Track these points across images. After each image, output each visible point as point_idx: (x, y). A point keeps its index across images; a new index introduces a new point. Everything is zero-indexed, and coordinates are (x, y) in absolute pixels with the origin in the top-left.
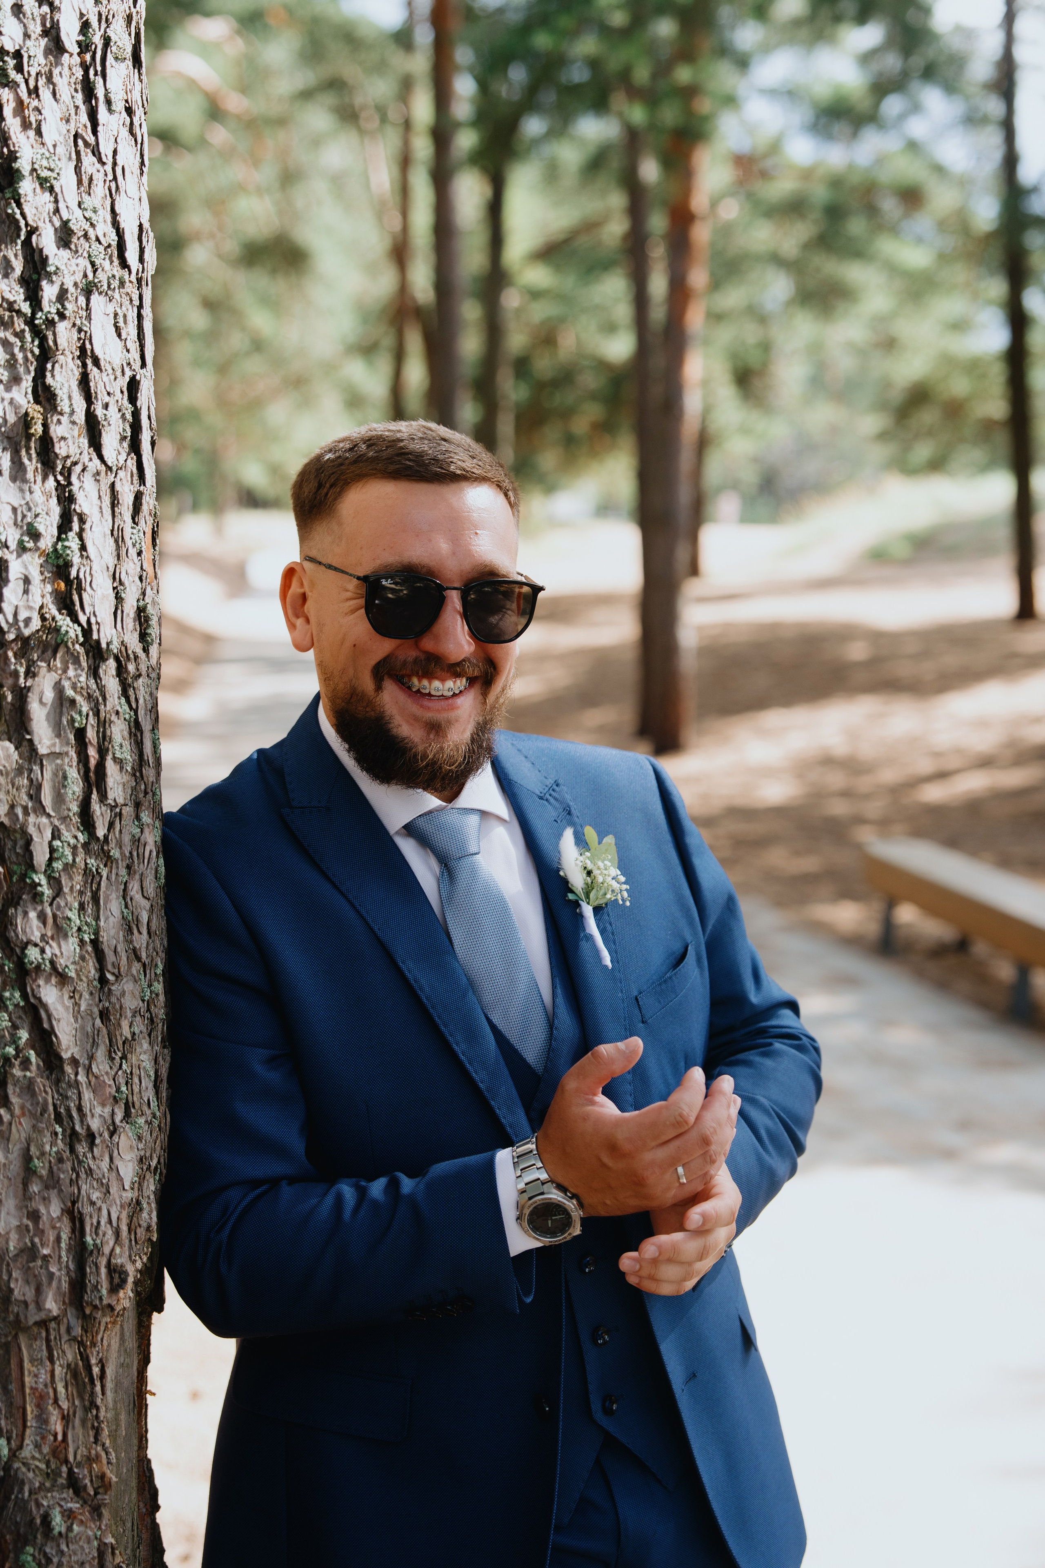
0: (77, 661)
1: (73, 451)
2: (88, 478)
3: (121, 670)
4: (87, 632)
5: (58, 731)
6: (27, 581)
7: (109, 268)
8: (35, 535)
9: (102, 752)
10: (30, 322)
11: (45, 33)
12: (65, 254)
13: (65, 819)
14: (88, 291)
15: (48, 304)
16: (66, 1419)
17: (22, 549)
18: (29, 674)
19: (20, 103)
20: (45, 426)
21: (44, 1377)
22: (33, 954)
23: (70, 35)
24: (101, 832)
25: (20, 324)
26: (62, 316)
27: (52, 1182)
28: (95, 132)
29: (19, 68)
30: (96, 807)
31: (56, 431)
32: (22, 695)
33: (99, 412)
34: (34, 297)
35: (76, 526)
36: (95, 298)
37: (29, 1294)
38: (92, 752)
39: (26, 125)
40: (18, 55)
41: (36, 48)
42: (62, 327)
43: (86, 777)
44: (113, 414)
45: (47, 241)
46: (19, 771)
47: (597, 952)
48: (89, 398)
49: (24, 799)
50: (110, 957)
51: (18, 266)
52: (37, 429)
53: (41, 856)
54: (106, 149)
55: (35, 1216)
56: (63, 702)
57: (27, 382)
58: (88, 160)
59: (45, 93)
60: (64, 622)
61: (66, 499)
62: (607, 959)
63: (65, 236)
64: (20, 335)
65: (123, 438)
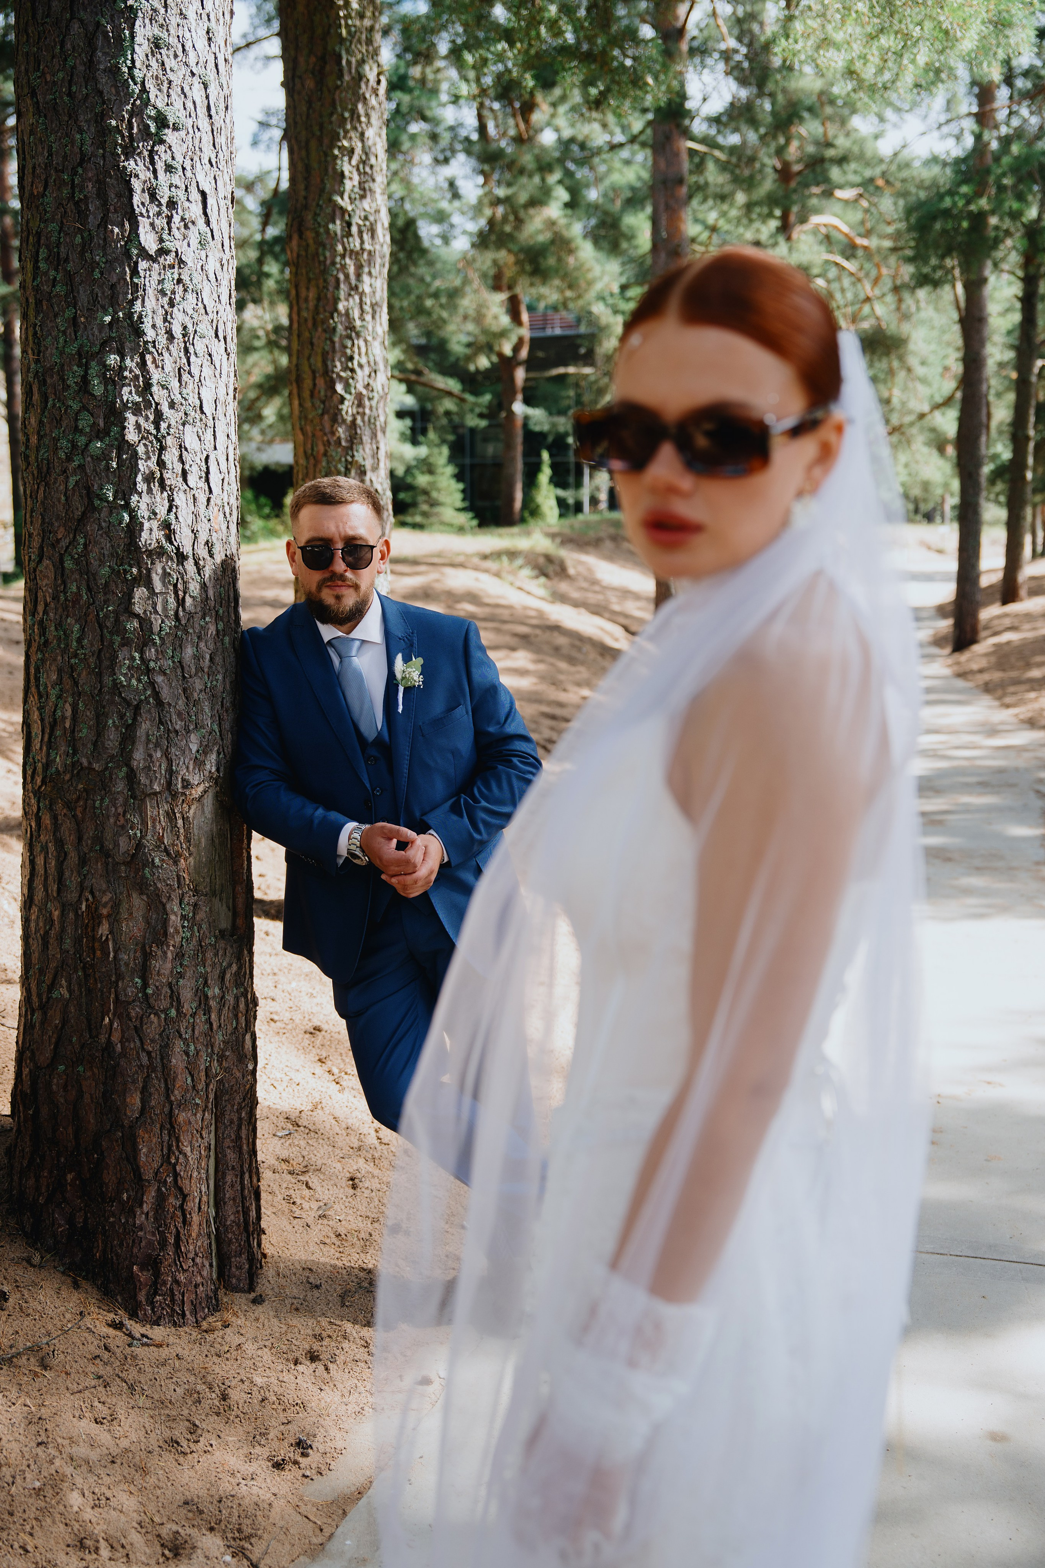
0: (172, 559)
1: (173, 482)
2: (181, 494)
3: (196, 564)
4: (178, 549)
5: (164, 584)
6: (151, 530)
7: (193, 414)
8: (155, 514)
9: (185, 593)
10: (156, 437)
11: (167, 332)
12: (172, 411)
13: (166, 616)
14: (184, 424)
15: (163, 431)
16: (163, 829)
17: (150, 519)
18: (152, 563)
19: (154, 358)
20: (161, 474)
21: (155, 813)
22: (152, 664)
23: (177, 331)
24: (183, 622)
25: (151, 438)
26: (168, 434)
27: (157, 745)
28: (189, 365)
29: (154, 347)
30: (181, 613)
31: (166, 476)
32: (149, 571)
33: (187, 467)
34: (158, 428)
35: (174, 510)
36: (187, 426)
37: (148, 782)
38: (181, 593)
39: (157, 367)
40: (154, 342)
41: (162, 340)
42: (168, 438)
43: (178, 602)
44: (195, 468)
45: (165, 408)
46: (148, 599)
47: (398, 705)
48: (183, 463)
49: (150, 608)
50: (186, 669)
51: (152, 417)
52: (158, 475)
53: (156, 629)
54: (195, 370)
55: (150, 756)
56: (166, 575)
57: (154, 459)
58: (185, 377)
59: (166, 354)
60: (167, 545)
61: (171, 500)
62: (400, 710)
63: (172, 405)
64: (151, 442)
65: (201, 478)
